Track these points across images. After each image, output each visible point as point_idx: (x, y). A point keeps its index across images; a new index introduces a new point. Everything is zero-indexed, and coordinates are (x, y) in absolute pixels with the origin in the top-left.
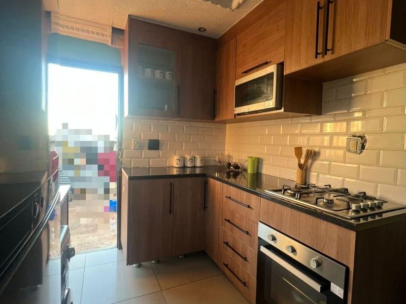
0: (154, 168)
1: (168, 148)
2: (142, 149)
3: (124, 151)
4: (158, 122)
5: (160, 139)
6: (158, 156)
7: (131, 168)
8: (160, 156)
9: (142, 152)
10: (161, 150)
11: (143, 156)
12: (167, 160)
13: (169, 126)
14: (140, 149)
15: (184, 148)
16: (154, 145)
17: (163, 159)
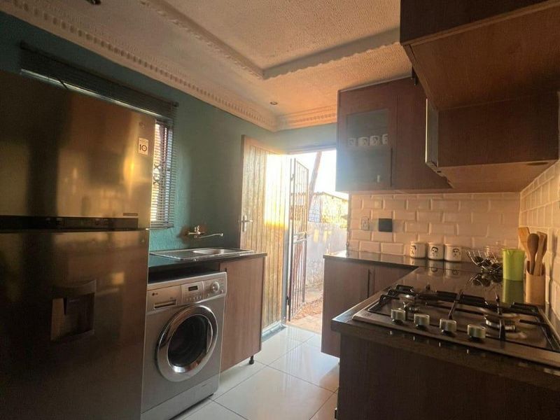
0: (387, 254)
1: (406, 230)
2: (372, 230)
3: (352, 231)
4: (393, 197)
5: (394, 218)
6: (391, 240)
7: (358, 252)
8: (395, 241)
9: (371, 234)
10: (396, 232)
11: (372, 239)
12: (403, 246)
13: (407, 202)
14: (368, 230)
15: (430, 231)
16: (386, 226)
17: (397, 244)
